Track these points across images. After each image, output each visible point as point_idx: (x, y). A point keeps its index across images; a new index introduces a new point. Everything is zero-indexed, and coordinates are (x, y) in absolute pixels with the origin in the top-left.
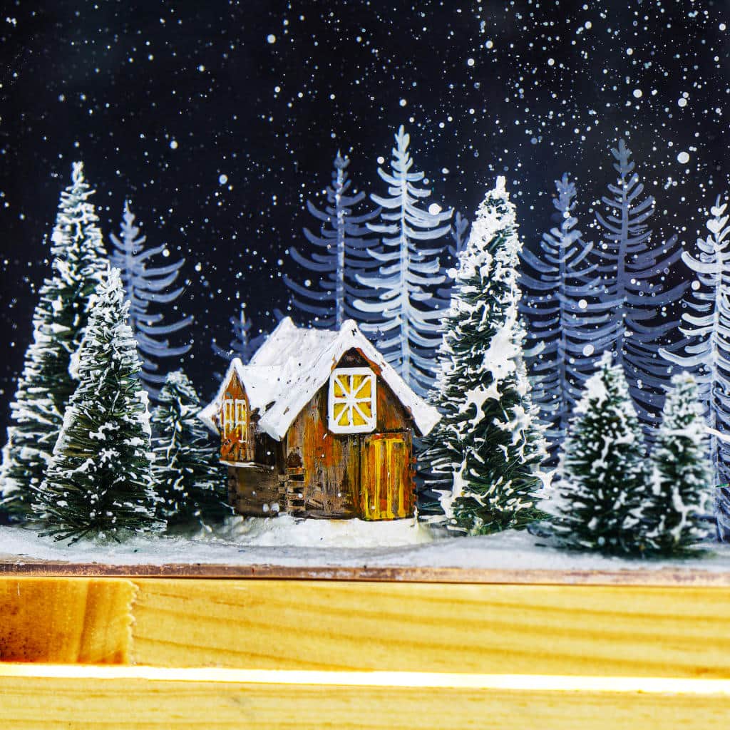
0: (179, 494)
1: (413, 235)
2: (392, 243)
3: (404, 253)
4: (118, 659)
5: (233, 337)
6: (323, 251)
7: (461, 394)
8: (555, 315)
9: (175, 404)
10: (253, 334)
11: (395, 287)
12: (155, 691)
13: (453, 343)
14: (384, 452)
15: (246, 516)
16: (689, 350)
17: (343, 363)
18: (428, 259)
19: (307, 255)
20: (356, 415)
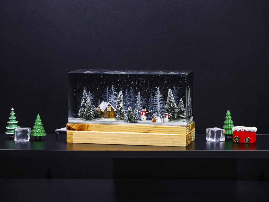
4: (90, 131)
12: (93, 133)
20: (109, 110)
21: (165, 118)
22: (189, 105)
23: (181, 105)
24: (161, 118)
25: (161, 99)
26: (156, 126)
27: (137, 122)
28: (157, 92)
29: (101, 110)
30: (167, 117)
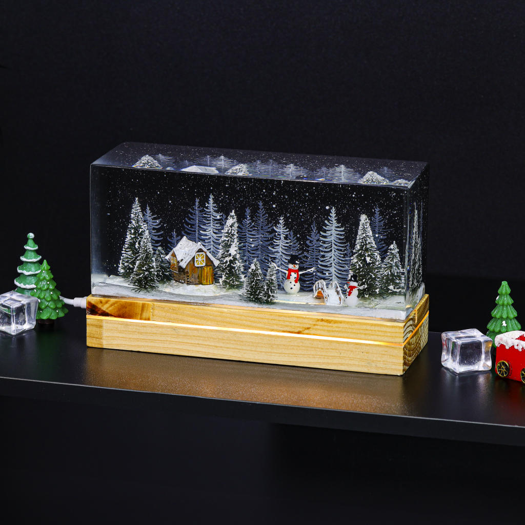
0: (161, 276)
1: (213, 218)
2: (208, 219)
3: (211, 221)
4: (149, 319)
5: (172, 237)
6: (193, 219)
7: (224, 258)
8: (245, 238)
9: (159, 254)
10: (177, 236)
11: (210, 229)
12: (157, 326)
13: (222, 246)
14: (207, 270)
15: (176, 281)
16: (275, 247)
17: (198, 251)
18: (217, 223)
19: (190, 220)
20: (200, 262)
21: (349, 295)
22: (415, 256)
23: (392, 260)
24: (338, 293)
25: (340, 239)
26: (324, 318)
27: (274, 303)
28: (329, 220)
29: (178, 262)
30: (355, 292)
